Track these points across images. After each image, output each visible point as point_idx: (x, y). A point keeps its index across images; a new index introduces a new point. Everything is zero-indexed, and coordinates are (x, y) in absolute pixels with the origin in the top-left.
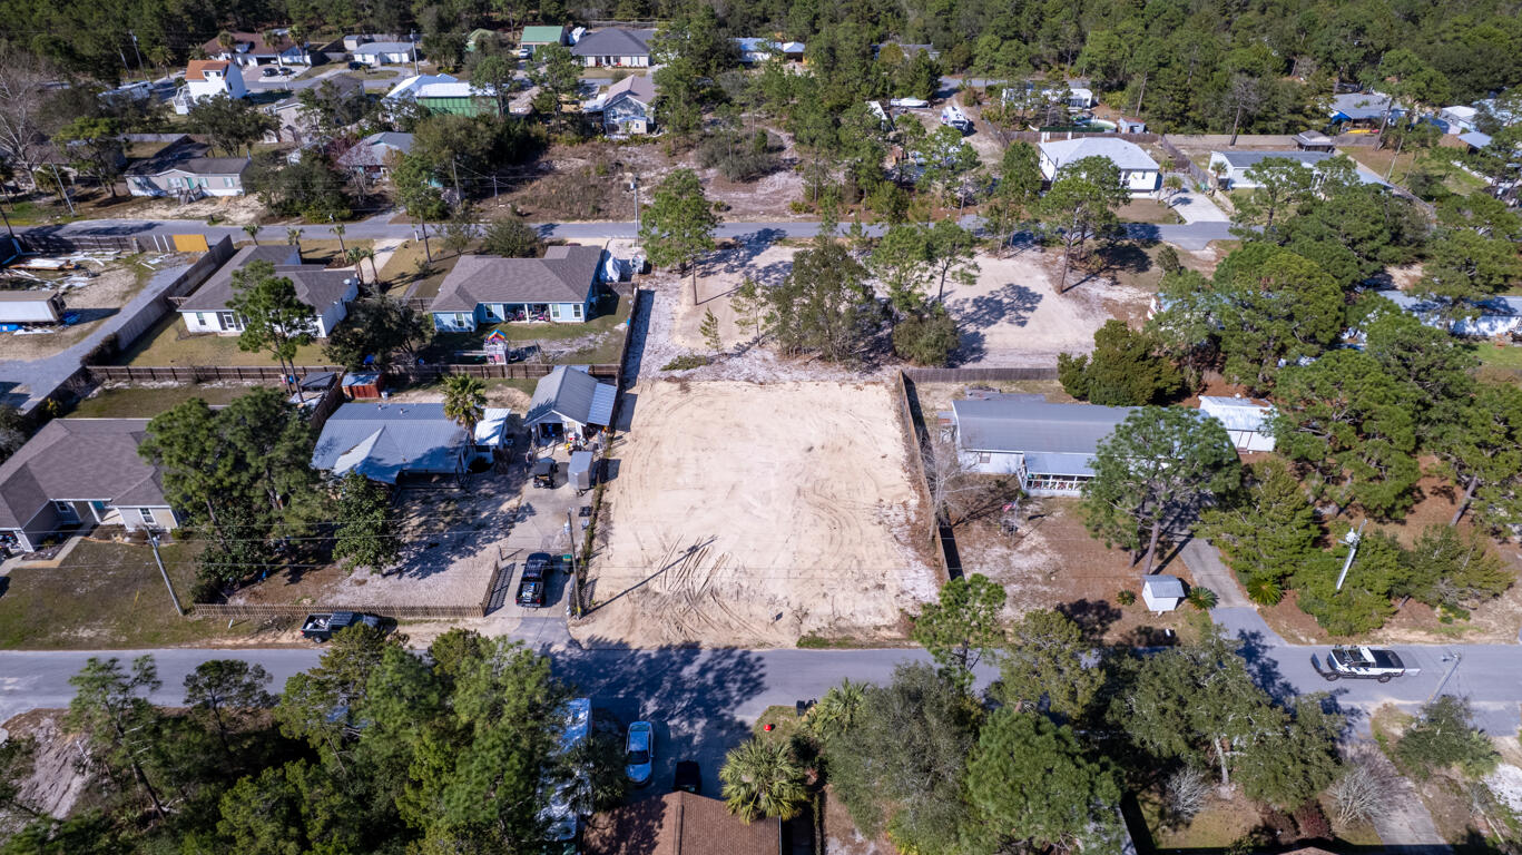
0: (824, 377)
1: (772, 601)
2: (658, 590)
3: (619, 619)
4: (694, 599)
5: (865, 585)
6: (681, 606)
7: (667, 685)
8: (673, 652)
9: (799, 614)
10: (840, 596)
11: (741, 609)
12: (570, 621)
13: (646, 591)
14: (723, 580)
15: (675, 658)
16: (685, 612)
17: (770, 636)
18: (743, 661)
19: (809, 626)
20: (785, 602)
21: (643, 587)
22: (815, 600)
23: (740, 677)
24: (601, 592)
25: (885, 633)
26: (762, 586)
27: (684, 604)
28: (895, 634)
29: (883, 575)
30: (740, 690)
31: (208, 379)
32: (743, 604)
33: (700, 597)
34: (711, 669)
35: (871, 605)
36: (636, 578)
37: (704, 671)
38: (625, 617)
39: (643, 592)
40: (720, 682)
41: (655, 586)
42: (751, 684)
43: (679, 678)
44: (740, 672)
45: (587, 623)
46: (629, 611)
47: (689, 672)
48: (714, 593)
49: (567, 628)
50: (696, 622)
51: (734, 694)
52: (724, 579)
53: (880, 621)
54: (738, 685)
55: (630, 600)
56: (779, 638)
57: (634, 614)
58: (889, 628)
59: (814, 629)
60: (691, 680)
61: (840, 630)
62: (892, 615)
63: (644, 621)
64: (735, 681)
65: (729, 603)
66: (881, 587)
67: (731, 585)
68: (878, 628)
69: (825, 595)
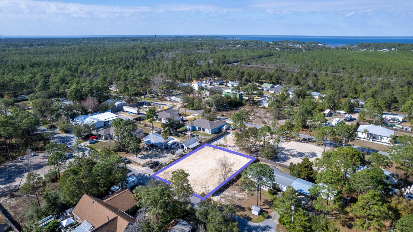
5: (203, 186)
31: (147, 126)
39: (167, 173)
49: (151, 172)
57: (162, 175)
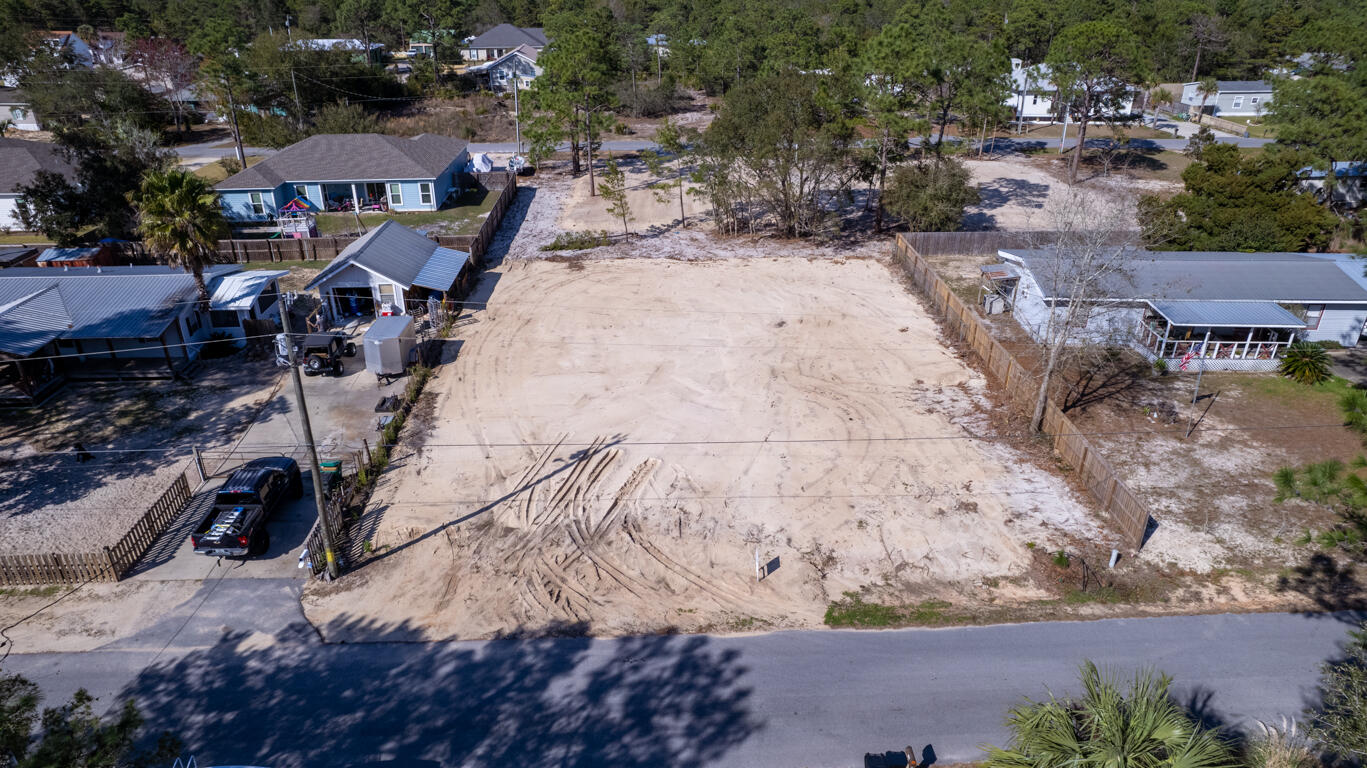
0: (783, 253)
1: (754, 538)
2: (512, 523)
3: (422, 579)
4: (589, 538)
5: (936, 505)
6: (560, 552)
7: (511, 726)
8: (526, 646)
9: (818, 560)
10: (893, 525)
11: (689, 553)
12: (309, 585)
13: (489, 524)
14: (648, 503)
15: (529, 659)
16: (568, 563)
17: (761, 604)
18: (692, 661)
19: (841, 583)
20: (782, 537)
21: (483, 519)
22: (844, 533)
23: (689, 699)
24: (389, 531)
25: (1009, 593)
26: (730, 511)
27: (567, 548)
28: (1032, 592)
29: (967, 488)
30: (690, 732)
32: (693, 545)
33: (601, 534)
34: (617, 681)
35: (963, 540)
36: (469, 504)
37: (599, 686)
38: (434, 575)
39: (479, 528)
40: (640, 713)
41: (507, 517)
42: (719, 717)
43: (540, 707)
44: (689, 687)
45: (348, 588)
46: (446, 562)
47: (561, 690)
48: (630, 526)
49: (300, 598)
50: (593, 580)
51: (677, 743)
52: (649, 500)
53: (994, 570)
54: (686, 720)
55: (451, 543)
56: (783, 607)
57: (455, 568)
58: (1015, 581)
59: (855, 588)
60: (566, 712)
61: (911, 588)
62: (1012, 556)
63: (478, 581)
64: (676, 711)
65: (663, 543)
66: (970, 508)
67: (665, 511)
68: (993, 583)
69: (861, 524)
